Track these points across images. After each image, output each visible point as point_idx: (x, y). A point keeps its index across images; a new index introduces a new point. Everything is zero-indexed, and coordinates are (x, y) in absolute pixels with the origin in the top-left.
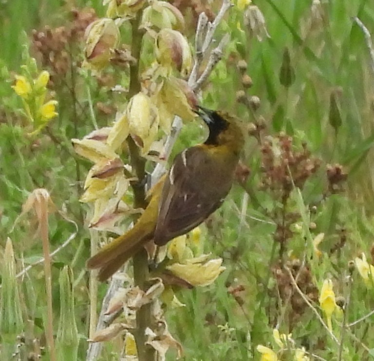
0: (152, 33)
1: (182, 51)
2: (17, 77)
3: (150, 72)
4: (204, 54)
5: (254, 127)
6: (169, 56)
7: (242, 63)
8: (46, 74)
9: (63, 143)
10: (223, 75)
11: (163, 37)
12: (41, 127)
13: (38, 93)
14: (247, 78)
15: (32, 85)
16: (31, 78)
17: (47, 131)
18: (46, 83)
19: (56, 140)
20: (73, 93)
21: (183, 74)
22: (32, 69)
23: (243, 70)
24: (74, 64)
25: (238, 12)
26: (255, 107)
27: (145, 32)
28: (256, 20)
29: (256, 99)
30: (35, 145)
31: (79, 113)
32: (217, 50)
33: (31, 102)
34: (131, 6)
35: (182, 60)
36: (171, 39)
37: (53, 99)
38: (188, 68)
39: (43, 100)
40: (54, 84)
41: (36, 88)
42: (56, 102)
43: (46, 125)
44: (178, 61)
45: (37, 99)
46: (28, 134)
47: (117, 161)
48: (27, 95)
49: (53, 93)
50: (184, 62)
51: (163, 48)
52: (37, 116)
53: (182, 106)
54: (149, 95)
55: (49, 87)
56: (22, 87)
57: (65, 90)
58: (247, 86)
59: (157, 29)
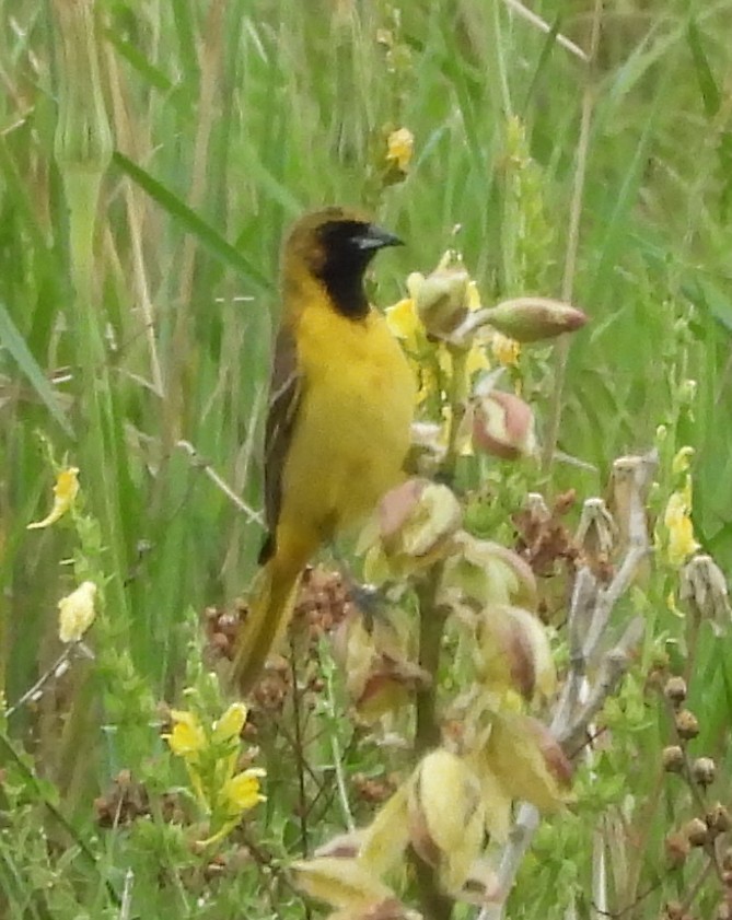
0: (465, 614)
1: (531, 653)
2: (175, 715)
3: (462, 701)
4: (587, 661)
5: (704, 827)
6: (504, 666)
7: (676, 684)
8: (238, 710)
9: (275, 861)
10: (636, 711)
11: (490, 623)
12: (227, 827)
13: (223, 751)
14: (686, 717)
15: (209, 732)
16: (207, 718)
17: (240, 835)
18: (240, 727)
19: (261, 857)
20: (299, 751)
21: (536, 703)
22: (208, 696)
23: (678, 698)
24: (301, 686)
25: (668, 569)
26: (703, 780)
27: (449, 612)
28: (709, 587)
29: (706, 764)
30: (212, 867)
31: (312, 793)
32: (619, 651)
33: (207, 770)
34: (419, 557)
35: (534, 675)
36: (507, 627)
37: (253, 763)
38: (549, 693)
39: (232, 768)
40: (257, 730)
41: (218, 739)
42: (262, 772)
43: (238, 822)
44: (524, 677)
45: (220, 763)
46: (199, 842)
47: (388, 903)
48: (197, 755)
49: (254, 751)
50: (539, 680)
51: (491, 648)
52: (220, 802)
53: (534, 778)
54: (460, 753)
55: (246, 736)
56: (187, 736)
57: (280, 742)
58: (687, 735)
59: (475, 604)
